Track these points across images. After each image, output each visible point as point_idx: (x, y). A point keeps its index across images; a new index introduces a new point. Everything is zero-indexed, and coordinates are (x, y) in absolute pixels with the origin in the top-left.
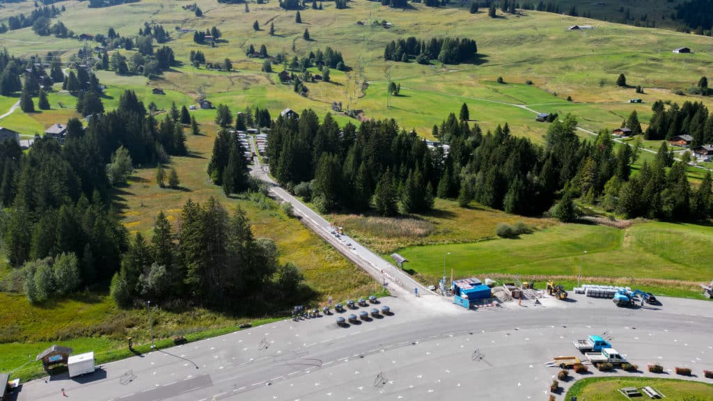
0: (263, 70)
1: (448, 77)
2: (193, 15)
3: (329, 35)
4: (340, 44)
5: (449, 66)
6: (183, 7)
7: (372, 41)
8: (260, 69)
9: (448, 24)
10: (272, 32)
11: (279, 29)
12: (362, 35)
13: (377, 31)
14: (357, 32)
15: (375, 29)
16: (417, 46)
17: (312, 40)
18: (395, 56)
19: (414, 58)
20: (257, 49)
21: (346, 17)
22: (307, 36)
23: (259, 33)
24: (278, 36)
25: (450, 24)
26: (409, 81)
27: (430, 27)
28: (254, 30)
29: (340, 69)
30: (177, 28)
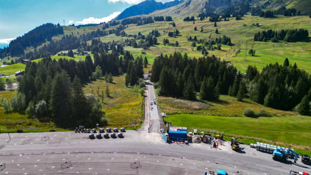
0: (192, 46)
1: (287, 48)
2: (172, 26)
3: (228, 31)
4: (233, 34)
5: (289, 43)
6: (169, 24)
7: (249, 33)
8: (191, 46)
9: (294, 24)
10: (202, 31)
11: (205, 30)
12: (245, 30)
13: (253, 28)
14: (243, 29)
15: (252, 27)
16: (272, 33)
17: (219, 33)
18: (259, 39)
19: (270, 40)
20: (193, 38)
21: (239, 23)
22: (217, 32)
23: (196, 31)
24: (204, 32)
25: (296, 23)
26: (263, 50)
27: (283, 25)
28: (194, 31)
29: (228, 45)
30: (164, 31)
